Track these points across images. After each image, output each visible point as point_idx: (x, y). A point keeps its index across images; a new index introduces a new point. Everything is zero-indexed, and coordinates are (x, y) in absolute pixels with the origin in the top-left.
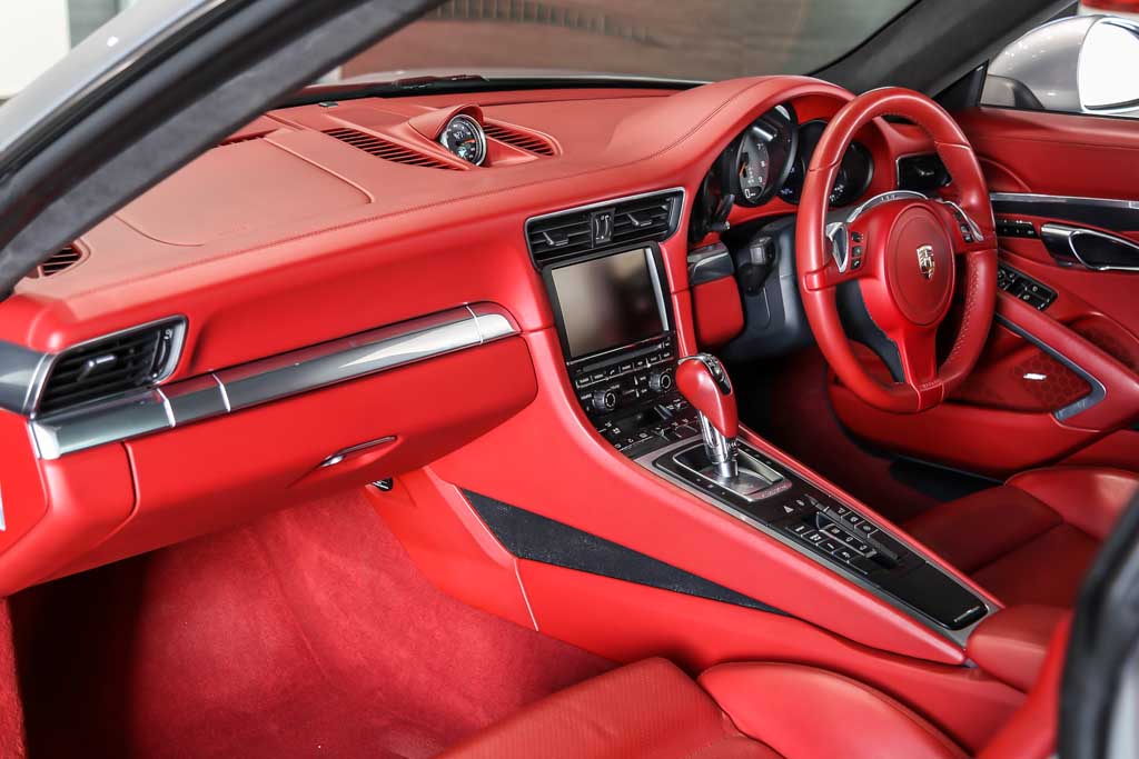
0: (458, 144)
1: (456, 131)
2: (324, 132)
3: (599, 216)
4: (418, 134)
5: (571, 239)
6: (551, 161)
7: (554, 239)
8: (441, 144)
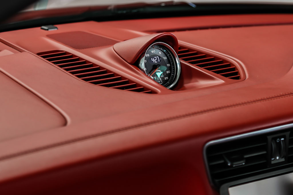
0: (155, 67)
1: (153, 56)
2: (39, 54)
3: (275, 139)
4: (119, 58)
5: (248, 160)
6: (237, 85)
7: (232, 161)
8: (138, 67)
